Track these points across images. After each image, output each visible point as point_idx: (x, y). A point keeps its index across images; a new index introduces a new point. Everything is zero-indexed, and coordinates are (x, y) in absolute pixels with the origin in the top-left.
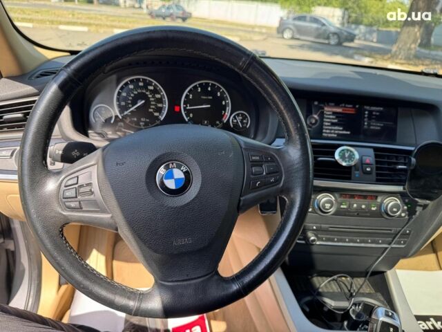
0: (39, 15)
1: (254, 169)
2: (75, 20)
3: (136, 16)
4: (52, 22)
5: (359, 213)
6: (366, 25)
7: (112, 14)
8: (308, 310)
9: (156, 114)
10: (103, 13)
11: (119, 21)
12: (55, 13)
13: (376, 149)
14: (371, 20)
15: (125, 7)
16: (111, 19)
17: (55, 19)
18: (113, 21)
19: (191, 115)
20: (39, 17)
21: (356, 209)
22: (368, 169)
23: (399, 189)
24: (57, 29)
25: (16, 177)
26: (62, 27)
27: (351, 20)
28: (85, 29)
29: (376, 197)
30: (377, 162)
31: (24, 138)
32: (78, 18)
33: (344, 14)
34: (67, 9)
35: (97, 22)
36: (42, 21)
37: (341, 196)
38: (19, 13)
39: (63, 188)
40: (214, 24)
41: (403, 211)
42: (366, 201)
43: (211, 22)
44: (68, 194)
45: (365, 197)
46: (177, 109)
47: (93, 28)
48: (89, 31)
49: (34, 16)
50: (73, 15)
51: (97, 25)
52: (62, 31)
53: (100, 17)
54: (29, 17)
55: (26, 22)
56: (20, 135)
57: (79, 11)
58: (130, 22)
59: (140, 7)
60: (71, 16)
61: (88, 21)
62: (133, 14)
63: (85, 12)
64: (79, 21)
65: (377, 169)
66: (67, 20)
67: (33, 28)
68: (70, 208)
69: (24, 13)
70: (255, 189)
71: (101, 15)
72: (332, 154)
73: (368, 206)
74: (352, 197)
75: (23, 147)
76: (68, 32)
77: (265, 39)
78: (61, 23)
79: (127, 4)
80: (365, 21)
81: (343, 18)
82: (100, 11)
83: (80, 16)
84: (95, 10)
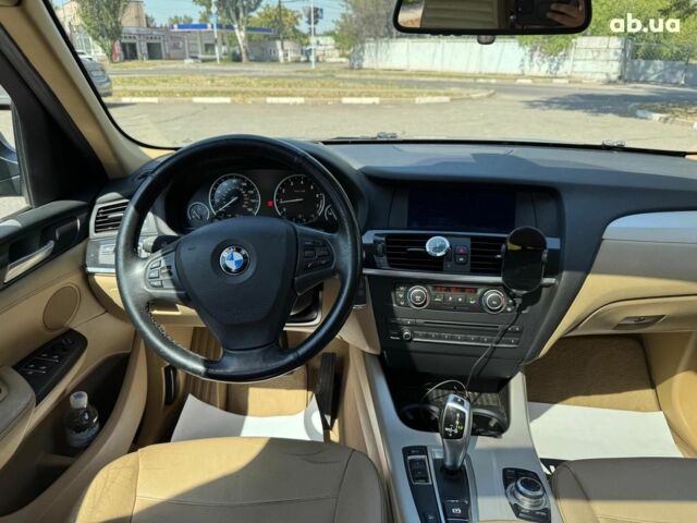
0: (168, 84)
1: (307, 253)
2: (215, 88)
3: (300, 74)
4: (183, 94)
5: (455, 307)
6: (667, 59)
7: (266, 74)
8: (411, 417)
9: (250, 210)
10: (253, 74)
11: (275, 85)
12: (188, 81)
13: (473, 238)
14: (676, 49)
15: (286, 62)
16: (264, 82)
17: (188, 89)
18: (266, 85)
19: (284, 210)
20: (168, 87)
21: (452, 302)
22: (461, 259)
23: (499, 279)
24: (190, 102)
25: (113, 270)
26: (197, 100)
27: (640, 52)
28: (227, 100)
29: (476, 290)
30: (473, 252)
31: (119, 234)
32: (219, 85)
33: (625, 44)
34: (205, 72)
35: (243, 89)
36: (170, 93)
37: (435, 288)
38: (142, 85)
39: (149, 270)
40: (415, 78)
41: (509, 305)
42: (463, 294)
43: (411, 75)
44: (152, 275)
45: (463, 290)
46: (270, 204)
47: (238, 99)
48: (233, 102)
49: (160, 87)
50: (212, 81)
51: (243, 93)
52: (196, 105)
53: (248, 80)
54: (154, 89)
55: (151, 96)
56: (116, 233)
57: (221, 75)
58: (290, 86)
59: (308, 61)
60: (209, 82)
61: (232, 88)
62: (297, 71)
63: (229, 75)
64: (219, 89)
65: (472, 259)
66: (204, 89)
67: (159, 104)
68: (154, 286)
69: (148, 83)
70: (307, 269)
71: (250, 77)
72: (423, 245)
73: (465, 300)
74: (448, 289)
75: (118, 243)
76: (204, 106)
77: (490, 96)
78: (195, 94)
79: (289, 59)
80: (666, 51)
81: (624, 50)
82: (249, 71)
83: (222, 81)
84: (242, 71)
